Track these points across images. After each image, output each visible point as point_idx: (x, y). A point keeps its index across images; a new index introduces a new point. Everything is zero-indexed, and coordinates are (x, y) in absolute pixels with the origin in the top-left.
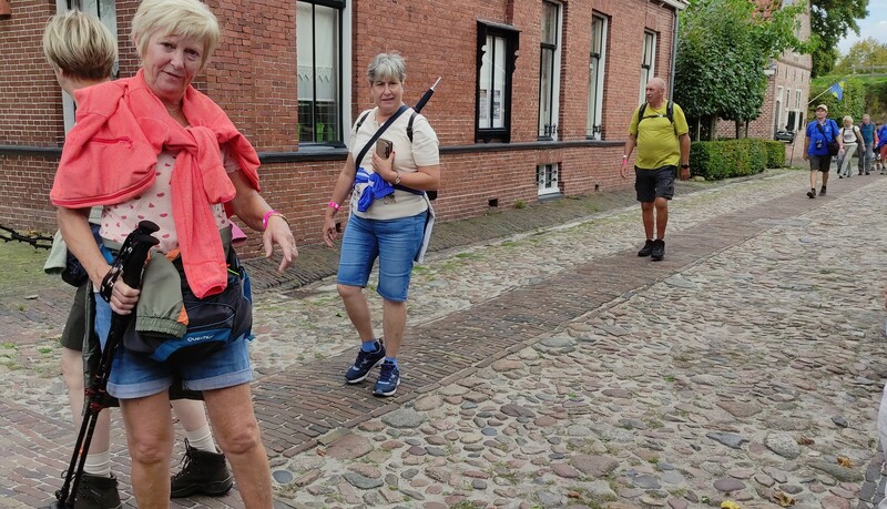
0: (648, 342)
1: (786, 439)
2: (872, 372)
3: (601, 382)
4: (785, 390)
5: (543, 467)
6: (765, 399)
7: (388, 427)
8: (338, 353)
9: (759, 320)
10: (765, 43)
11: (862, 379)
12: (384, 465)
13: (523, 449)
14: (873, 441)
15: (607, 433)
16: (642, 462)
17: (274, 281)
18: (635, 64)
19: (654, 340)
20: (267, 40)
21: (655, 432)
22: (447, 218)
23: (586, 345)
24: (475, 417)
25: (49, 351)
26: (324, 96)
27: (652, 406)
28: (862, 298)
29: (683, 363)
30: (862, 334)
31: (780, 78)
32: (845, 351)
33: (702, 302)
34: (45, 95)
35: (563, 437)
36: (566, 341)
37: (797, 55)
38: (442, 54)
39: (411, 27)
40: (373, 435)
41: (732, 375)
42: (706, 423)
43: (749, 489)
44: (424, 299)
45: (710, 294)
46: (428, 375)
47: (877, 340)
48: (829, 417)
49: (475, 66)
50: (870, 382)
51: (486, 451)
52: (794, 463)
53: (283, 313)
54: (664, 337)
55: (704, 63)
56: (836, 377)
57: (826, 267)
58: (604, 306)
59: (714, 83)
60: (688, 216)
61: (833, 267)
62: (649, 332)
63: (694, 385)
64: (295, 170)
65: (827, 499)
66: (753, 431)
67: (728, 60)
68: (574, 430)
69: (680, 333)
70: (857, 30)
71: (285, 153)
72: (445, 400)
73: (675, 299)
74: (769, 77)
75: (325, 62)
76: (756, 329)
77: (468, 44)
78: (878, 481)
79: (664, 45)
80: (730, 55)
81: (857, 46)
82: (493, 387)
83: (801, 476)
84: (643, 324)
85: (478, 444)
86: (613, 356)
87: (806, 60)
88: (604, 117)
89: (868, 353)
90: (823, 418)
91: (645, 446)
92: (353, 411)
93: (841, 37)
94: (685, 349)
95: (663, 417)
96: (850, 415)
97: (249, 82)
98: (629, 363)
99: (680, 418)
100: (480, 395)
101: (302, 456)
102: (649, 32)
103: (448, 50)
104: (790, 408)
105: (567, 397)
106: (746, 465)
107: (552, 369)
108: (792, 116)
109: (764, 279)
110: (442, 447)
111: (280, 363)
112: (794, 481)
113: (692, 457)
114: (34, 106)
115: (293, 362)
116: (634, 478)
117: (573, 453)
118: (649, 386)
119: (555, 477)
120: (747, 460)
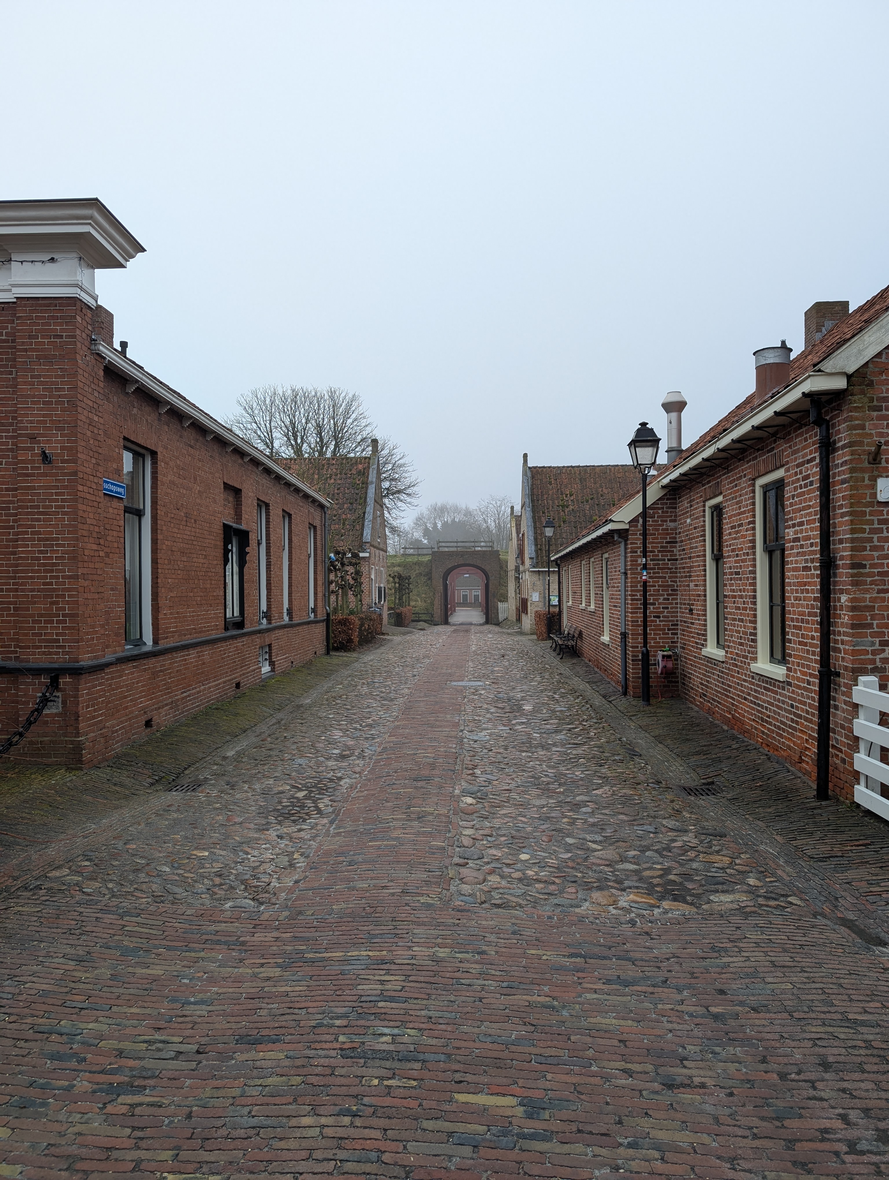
49: (223, 563)
77: (216, 542)
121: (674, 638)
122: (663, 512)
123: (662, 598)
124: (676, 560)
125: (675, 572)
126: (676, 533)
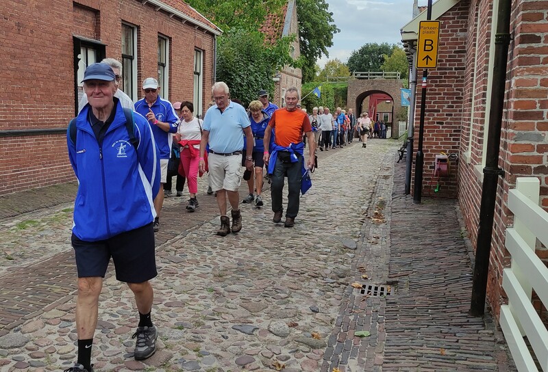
0: (197, 266)
1: (281, 325)
2: (334, 275)
3: (164, 297)
4: (283, 291)
5: (119, 365)
6: (270, 298)
9: (269, 245)
10: (273, 60)
11: (328, 280)
13: (105, 352)
14: (333, 320)
15: (166, 333)
16: (189, 352)
18: (188, 72)
19: (202, 264)
21: (199, 329)
22: (56, 182)
24: (69, 333)
27: (198, 311)
28: (330, 227)
29: (220, 278)
30: (329, 250)
31: (283, 83)
32: (319, 262)
37: (292, 68)
38: (47, 59)
39: (21, 38)
41: (251, 284)
42: (233, 319)
43: (258, 362)
44: (35, 245)
46: (34, 305)
47: (338, 253)
48: (308, 306)
49: (73, 70)
50: (333, 281)
52: (286, 340)
54: (208, 261)
55: (235, 72)
56: (313, 280)
57: (310, 207)
58: (168, 242)
59: (242, 86)
61: (314, 207)
62: (198, 258)
63: (226, 294)
65: (305, 362)
66: (261, 321)
67: (249, 70)
69: (219, 258)
70: (327, 55)
72: (46, 323)
74: (276, 82)
76: (267, 251)
77: (67, 53)
78: (334, 346)
79: (208, 59)
80: (251, 67)
81: (329, 64)
83: (290, 348)
84: (195, 253)
85: (71, 353)
86: (173, 278)
87: (298, 72)
89: (333, 262)
90: (304, 308)
91: (191, 340)
93: (318, 58)
94: (221, 268)
95: (205, 318)
96: (321, 304)
98: (184, 281)
99: (216, 317)
102: (198, 50)
103: (51, 57)
104: (285, 303)
106: (256, 345)
110: (41, 360)
112: (285, 352)
113: (222, 344)
116: (184, 364)
118: (197, 297)
119: (126, 371)
120: (257, 342)
121: (455, 143)
122: (453, 23)
123: (446, 105)
124: (464, 69)
125: (461, 81)
126: (465, 43)
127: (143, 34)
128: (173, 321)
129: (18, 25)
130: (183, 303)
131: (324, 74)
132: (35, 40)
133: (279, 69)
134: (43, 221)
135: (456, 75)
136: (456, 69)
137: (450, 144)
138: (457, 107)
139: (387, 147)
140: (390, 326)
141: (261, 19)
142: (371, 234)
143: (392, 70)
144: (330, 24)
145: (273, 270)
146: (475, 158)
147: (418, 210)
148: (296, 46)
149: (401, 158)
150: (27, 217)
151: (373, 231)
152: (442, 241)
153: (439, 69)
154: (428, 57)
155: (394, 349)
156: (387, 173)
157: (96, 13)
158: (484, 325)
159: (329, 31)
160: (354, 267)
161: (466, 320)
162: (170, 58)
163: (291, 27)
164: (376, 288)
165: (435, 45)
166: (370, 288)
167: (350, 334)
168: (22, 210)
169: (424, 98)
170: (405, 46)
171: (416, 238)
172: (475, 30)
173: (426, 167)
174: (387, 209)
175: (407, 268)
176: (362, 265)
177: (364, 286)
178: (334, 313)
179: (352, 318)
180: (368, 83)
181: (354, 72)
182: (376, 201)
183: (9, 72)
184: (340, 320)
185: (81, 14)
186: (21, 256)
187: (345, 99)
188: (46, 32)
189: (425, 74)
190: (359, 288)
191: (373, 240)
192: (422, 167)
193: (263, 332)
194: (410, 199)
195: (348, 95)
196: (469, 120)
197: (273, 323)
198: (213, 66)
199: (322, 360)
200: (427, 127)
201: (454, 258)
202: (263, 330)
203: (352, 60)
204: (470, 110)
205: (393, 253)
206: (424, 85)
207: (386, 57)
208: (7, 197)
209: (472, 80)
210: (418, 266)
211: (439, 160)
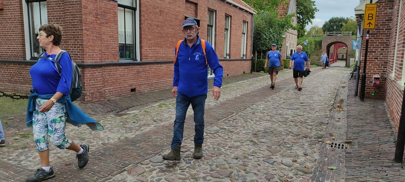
0: (244, 129)
1: (288, 160)
2: (316, 137)
3: (228, 143)
4: (288, 144)
5: (207, 174)
6: (282, 147)
7: (151, 163)
8: (133, 136)
9: (281, 120)
10: (282, 26)
11: (313, 139)
12: (149, 177)
13: (200, 168)
14: (316, 160)
15: (230, 161)
16: (241, 171)
17: (109, 110)
18: (240, 33)
19: (246, 128)
20: (107, 21)
21: (246, 160)
23: (223, 130)
25: (17, 139)
26: (129, 42)
27: (245, 151)
28: (313, 112)
29: (256, 135)
30: (313, 124)
31: (287, 38)
32: (308, 130)
33: (262, 114)
34: (18, 40)
35: (214, 164)
36: (216, 129)
37: (293, 30)
38: (172, 27)
39: (161, 18)
40: (146, 166)
41: (272, 139)
42: (263, 156)
43: (276, 179)
44: (166, 115)
45: (265, 111)
46: (167, 143)
47: (318, 126)
48: (302, 152)
50: (315, 140)
51: (187, 170)
52: (291, 168)
53: (113, 122)
54: (249, 127)
55: (263, 33)
56: (305, 139)
57: (302, 102)
58: (229, 116)
59: (266, 40)
60: (258, 85)
61: (304, 101)
62: (244, 125)
63: (259, 143)
64: (118, 69)
65: (301, 180)
66: (278, 158)
67: (270, 32)
68: (218, 160)
69: (255, 125)
70: (311, 23)
71: (114, 62)
73: (253, 113)
74: (284, 38)
75: (129, 29)
76: (280, 123)
78: (317, 173)
79: (249, 26)
80: (271, 30)
81: (312, 28)
82: (190, 147)
83: (293, 173)
84: (243, 122)
85: (184, 167)
86: (232, 134)
87: (296, 32)
88: (230, 51)
89: (315, 130)
90: (301, 152)
91: (242, 165)
92: (138, 158)
93: (307, 25)
94: (256, 131)
95: (249, 155)
96: (309, 151)
97: (100, 36)
98: (238, 136)
99: (254, 155)
100: (186, 150)
101: (118, 175)
102: (244, 22)
104: (290, 150)
105: (216, 149)
106: (275, 170)
107: (211, 139)
108: (292, 51)
109: (282, 106)
110: (171, 169)
111: (111, 141)
112: (291, 175)
113: (258, 168)
114: (13, 44)
115: (116, 140)
116: (238, 177)
117: (218, 169)
118: (244, 144)
119: (210, 178)
120: (276, 168)
121: (384, 70)
122: (385, 4)
123: (380, 49)
124: (391, 29)
125: (389, 36)
126: (392, 15)
127: (218, 14)
128: (233, 155)
129: (160, 11)
130: (238, 147)
131: (309, 33)
132: (168, 18)
133: (286, 31)
134: (170, 104)
135: (386, 33)
136: (386, 29)
137: (381, 69)
138: (386, 50)
139: (343, 71)
140: (347, 165)
141: (277, 5)
142: (335, 116)
143: (347, 31)
144: (314, 7)
145: (283, 133)
146: (397, 77)
147: (362, 105)
148: (295, 19)
149: (352, 77)
150: (162, 102)
151: (337, 115)
152: (376, 121)
153: (376, 30)
154: (370, 23)
155: (351, 177)
156: (344, 85)
157: (196, 4)
158: (402, 168)
159: (313, 11)
160: (327, 133)
161: (392, 164)
162: (231, 26)
163: (292, 9)
164: (339, 145)
165: (374, 17)
166: (336, 144)
167: (325, 168)
168: (160, 99)
169: (367, 45)
170: (357, 18)
171: (362, 119)
172: (399, 8)
173: (368, 82)
174: (345, 104)
175: (357, 135)
176: (331, 132)
177: (333, 143)
178: (316, 156)
179: (326, 159)
180: (334, 38)
181: (326, 32)
182: (338, 99)
183: (155, 34)
184: (320, 160)
185: (189, 5)
186: (160, 120)
187: (321, 46)
188: (173, 14)
189: (368, 32)
190: (330, 144)
191: (337, 119)
192: (365, 82)
193: (279, 164)
194: (358, 99)
195: (322, 44)
196: (393, 57)
197: (284, 159)
198: (252, 30)
199: (311, 180)
200: (369, 61)
201: (384, 131)
202: (279, 163)
203: (324, 26)
204: (394, 52)
205: (349, 126)
206: (367, 38)
207: (344, 24)
208: (154, 93)
209: (396, 35)
210: (363, 134)
211: (375, 78)
